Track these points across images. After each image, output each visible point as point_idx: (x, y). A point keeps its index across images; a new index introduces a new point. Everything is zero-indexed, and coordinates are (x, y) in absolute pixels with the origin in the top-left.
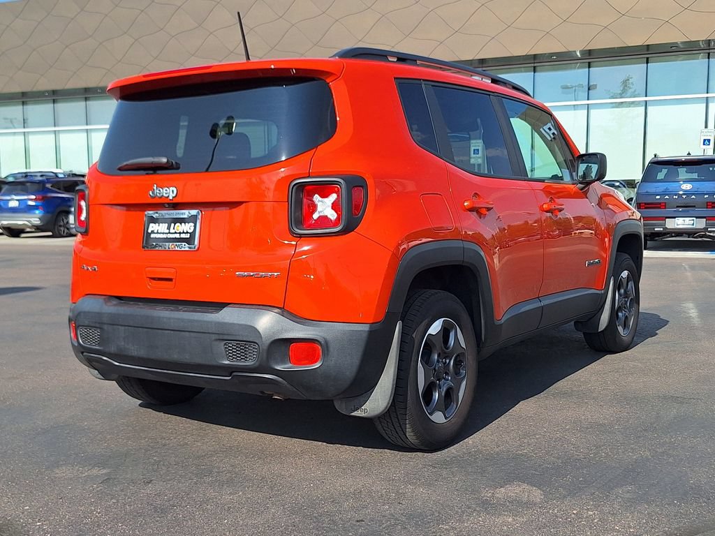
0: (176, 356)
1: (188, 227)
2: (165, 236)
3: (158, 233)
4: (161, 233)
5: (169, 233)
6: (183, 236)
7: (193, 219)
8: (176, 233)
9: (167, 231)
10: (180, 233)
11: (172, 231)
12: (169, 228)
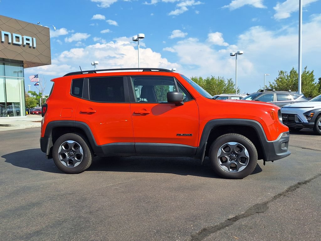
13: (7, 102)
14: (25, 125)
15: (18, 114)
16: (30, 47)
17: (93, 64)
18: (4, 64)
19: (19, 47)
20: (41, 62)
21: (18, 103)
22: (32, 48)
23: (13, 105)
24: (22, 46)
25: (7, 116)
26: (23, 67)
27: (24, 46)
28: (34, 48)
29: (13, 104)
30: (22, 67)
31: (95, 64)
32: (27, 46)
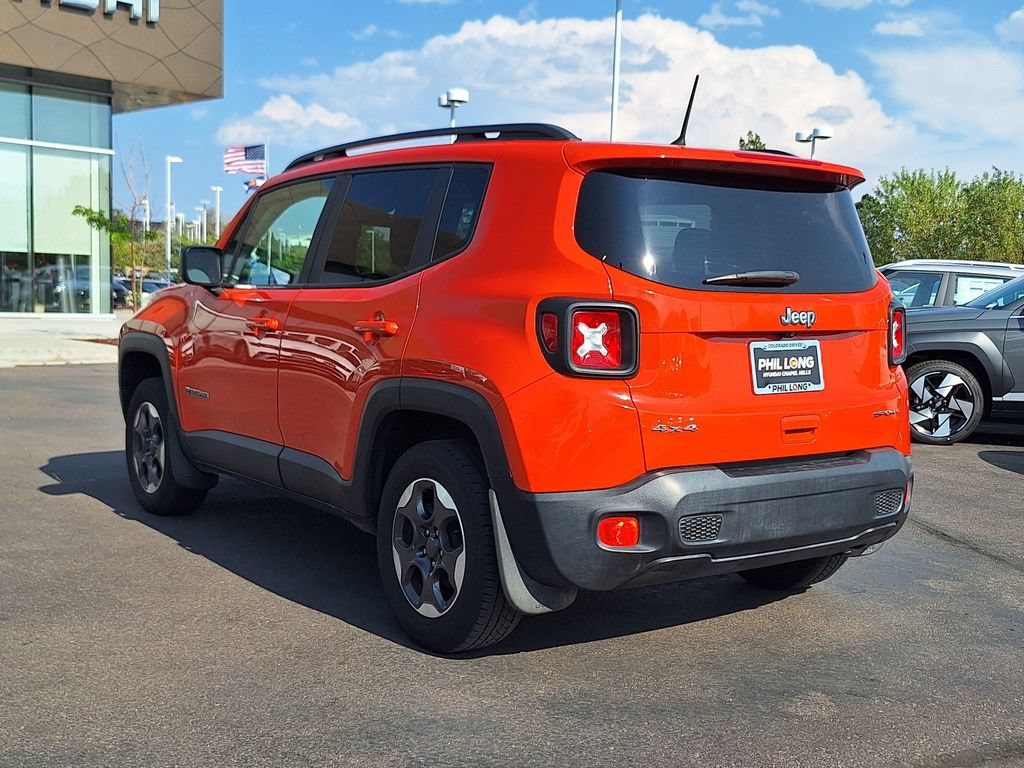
0: (829, 524)
1: (807, 362)
2: (779, 374)
3: (770, 371)
4: (773, 371)
5: (783, 370)
6: (802, 373)
7: (811, 351)
8: (791, 370)
9: (781, 368)
10: (798, 370)
11: (786, 367)
12: (782, 364)
13: (37, 250)
14: (23, 352)
15: (82, 301)
16: (134, 20)
17: (445, 102)
18: (30, 91)
19: (87, 18)
20: (181, 89)
21: (84, 260)
22: (141, 23)
23: (61, 265)
24: (98, 16)
25: (33, 311)
26: (109, 102)
27: (108, 15)
28: (150, 24)
29: (61, 260)
30: (106, 107)
31: (451, 104)
32: (121, 14)
